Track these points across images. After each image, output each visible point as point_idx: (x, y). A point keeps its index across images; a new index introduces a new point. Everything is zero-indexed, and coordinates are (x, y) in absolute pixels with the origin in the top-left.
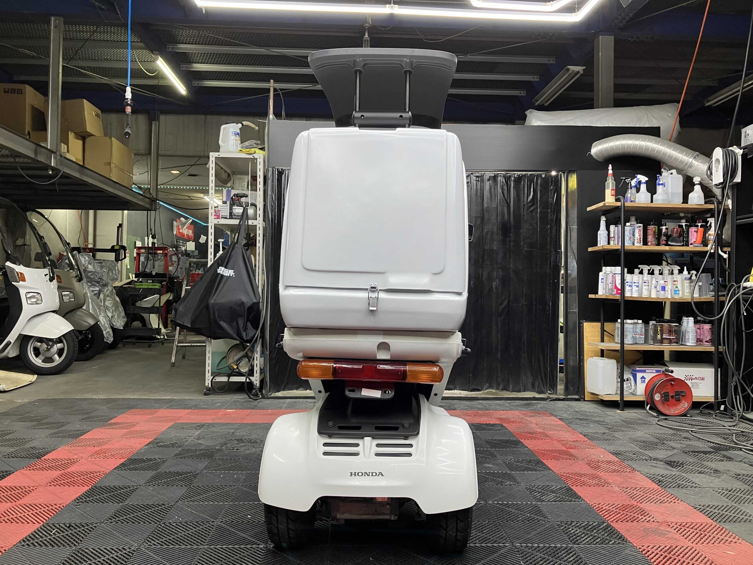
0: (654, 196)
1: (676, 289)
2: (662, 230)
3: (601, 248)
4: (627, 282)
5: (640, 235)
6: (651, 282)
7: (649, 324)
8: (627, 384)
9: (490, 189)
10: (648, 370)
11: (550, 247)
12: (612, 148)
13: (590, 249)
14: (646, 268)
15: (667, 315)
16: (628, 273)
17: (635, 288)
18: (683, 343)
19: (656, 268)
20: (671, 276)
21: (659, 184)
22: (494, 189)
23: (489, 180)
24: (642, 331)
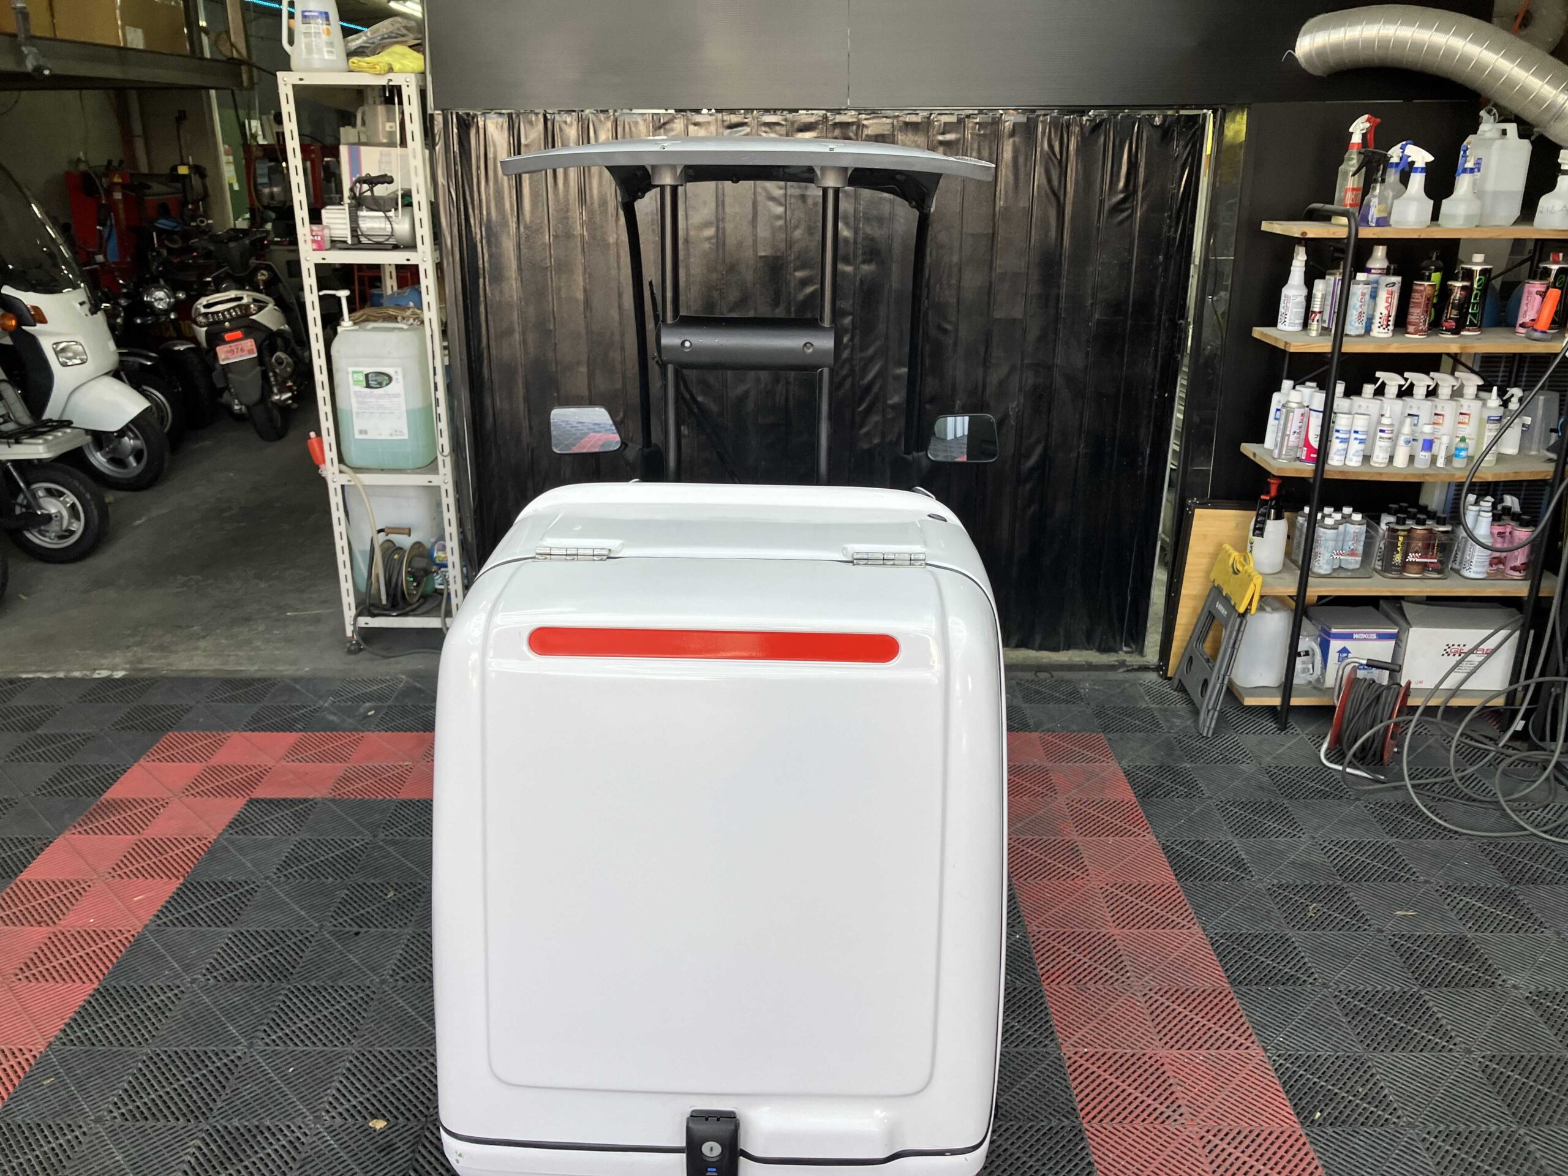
0: (1445, 202)
1: (1462, 445)
2: (1451, 289)
3: (1281, 340)
4: (1338, 431)
5: (1389, 308)
7: (1378, 524)
8: (1304, 663)
9: (1015, 159)
10: (1358, 632)
11: (1161, 310)
12: (1352, 45)
13: (1258, 332)
14: (1392, 381)
16: (1347, 394)
18: (1456, 566)
19: (1420, 379)
20: (1454, 403)
21: (1465, 171)
22: (1026, 159)
23: (1012, 135)
24: (1358, 541)
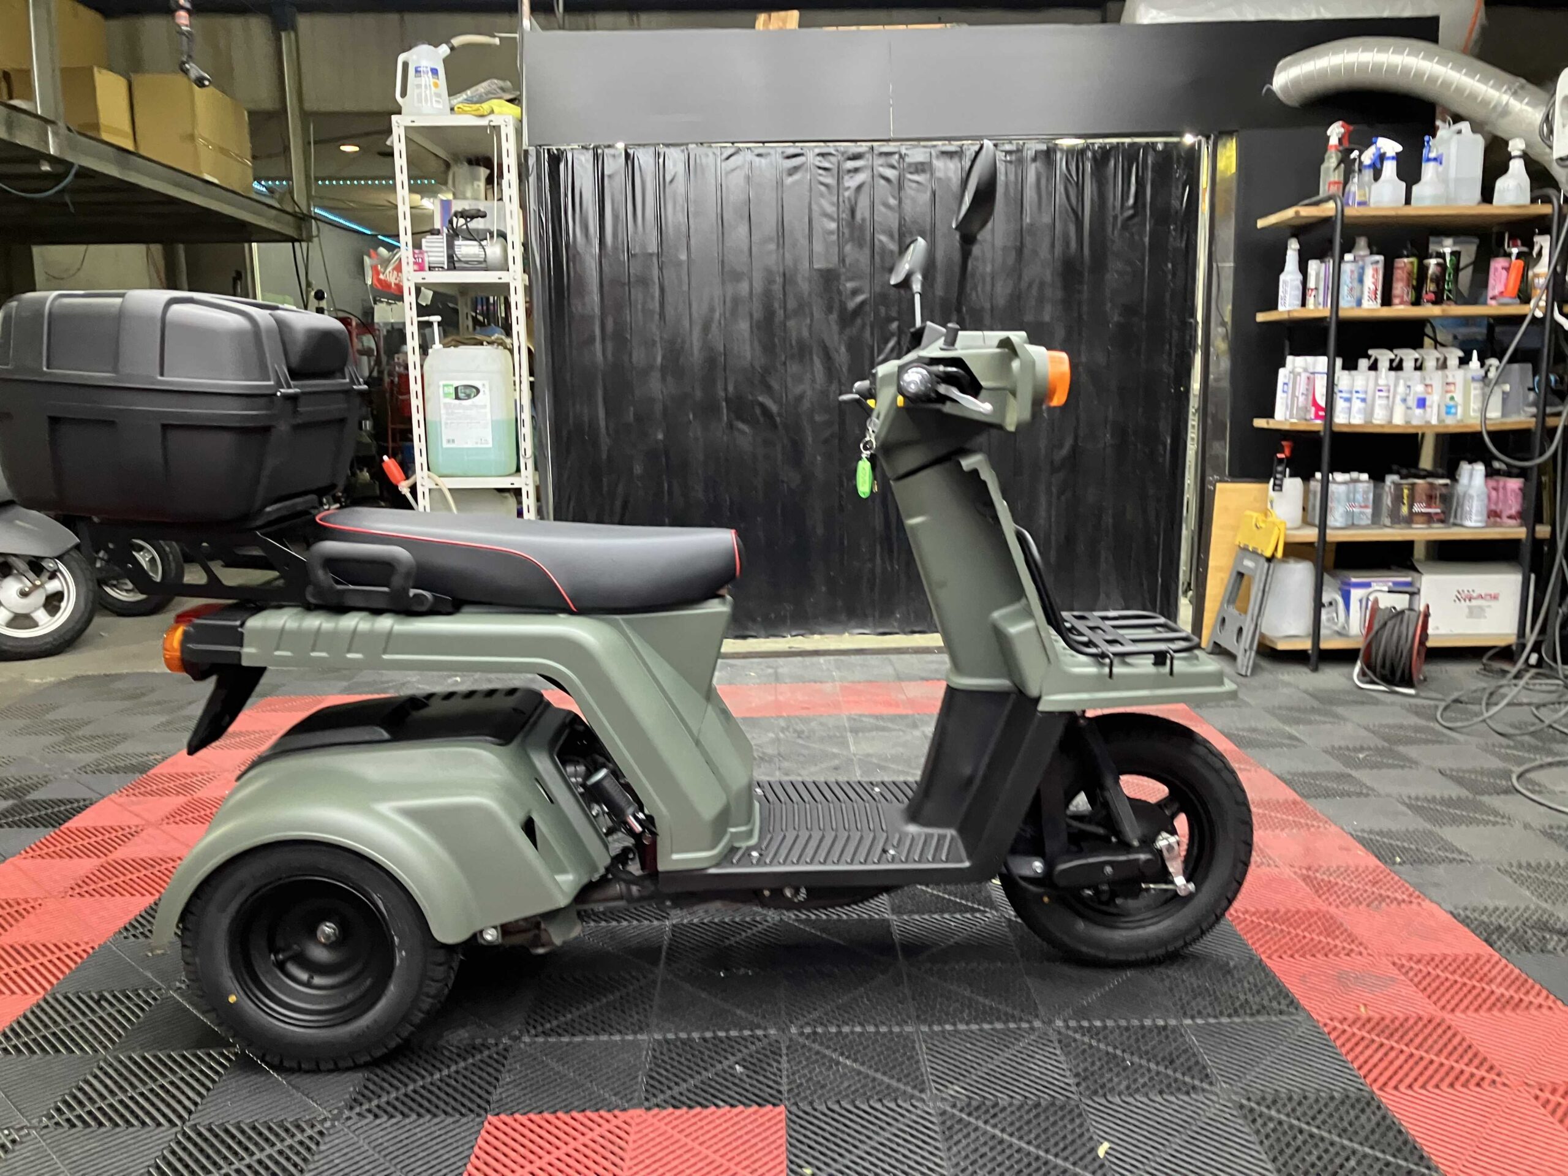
0: (1415, 189)
1: (1452, 403)
2: (1427, 268)
3: (1285, 316)
4: (1341, 391)
5: (1375, 284)
6: (1396, 386)
7: (1383, 480)
8: (1328, 613)
9: (1038, 181)
10: (1376, 581)
11: (1172, 313)
12: (1323, 73)
13: (1261, 317)
14: (1384, 356)
15: (1426, 461)
16: (1344, 368)
17: (1357, 405)
18: (1458, 521)
19: (1407, 354)
20: (1440, 372)
21: (1429, 160)
22: (1047, 180)
23: (1034, 160)
24: (1367, 499)
